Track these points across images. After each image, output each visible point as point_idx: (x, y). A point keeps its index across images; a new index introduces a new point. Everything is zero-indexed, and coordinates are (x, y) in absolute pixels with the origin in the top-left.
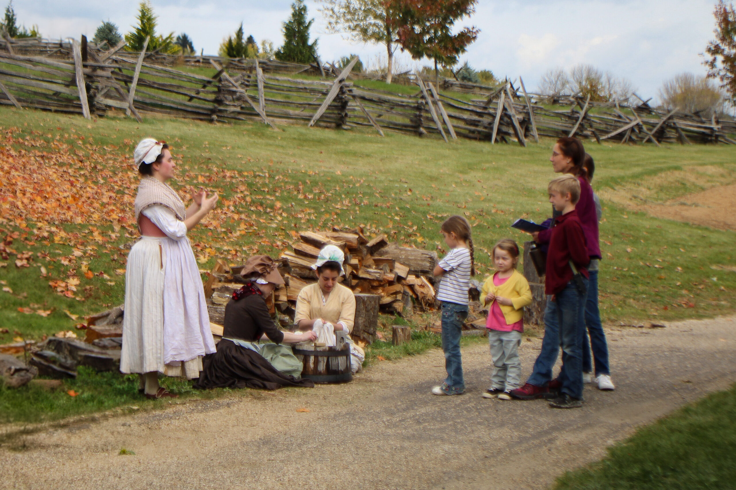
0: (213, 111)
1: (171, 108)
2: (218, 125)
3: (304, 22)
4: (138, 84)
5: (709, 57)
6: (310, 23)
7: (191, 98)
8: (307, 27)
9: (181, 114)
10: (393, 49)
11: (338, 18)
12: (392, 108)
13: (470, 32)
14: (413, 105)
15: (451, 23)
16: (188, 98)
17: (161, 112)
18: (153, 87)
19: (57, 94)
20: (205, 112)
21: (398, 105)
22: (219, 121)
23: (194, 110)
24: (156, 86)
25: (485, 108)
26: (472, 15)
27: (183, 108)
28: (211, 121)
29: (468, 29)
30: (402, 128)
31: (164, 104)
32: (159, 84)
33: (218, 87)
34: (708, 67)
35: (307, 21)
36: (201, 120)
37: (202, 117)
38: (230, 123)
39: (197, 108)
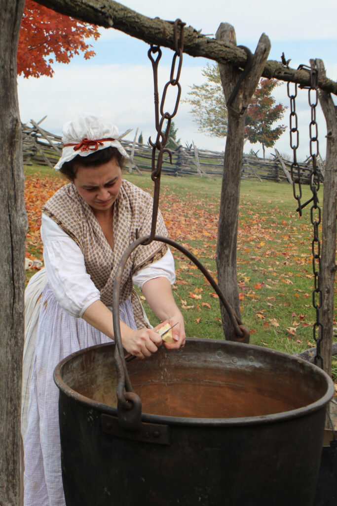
0: (176, 170)
2: (179, 177)
3: (173, 131)
4: (135, 155)
6: (176, 131)
8: (175, 133)
11: (204, 124)
12: (261, 167)
13: (281, 128)
14: (273, 165)
15: (271, 124)
17: (146, 171)
18: (142, 157)
20: (172, 170)
21: (264, 165)
22: (179, 175)
23: (165, 169)
24: (143, 156)
25: (306, 167)
26: (282, 118)
28: (175, 175)
29: (280, 126)
30: (267, 178)
33: (178, 156)
35: (175, 130)
36: (169, 175)
37: (169, 173)
38: (185, 176)
39: (167, 168)
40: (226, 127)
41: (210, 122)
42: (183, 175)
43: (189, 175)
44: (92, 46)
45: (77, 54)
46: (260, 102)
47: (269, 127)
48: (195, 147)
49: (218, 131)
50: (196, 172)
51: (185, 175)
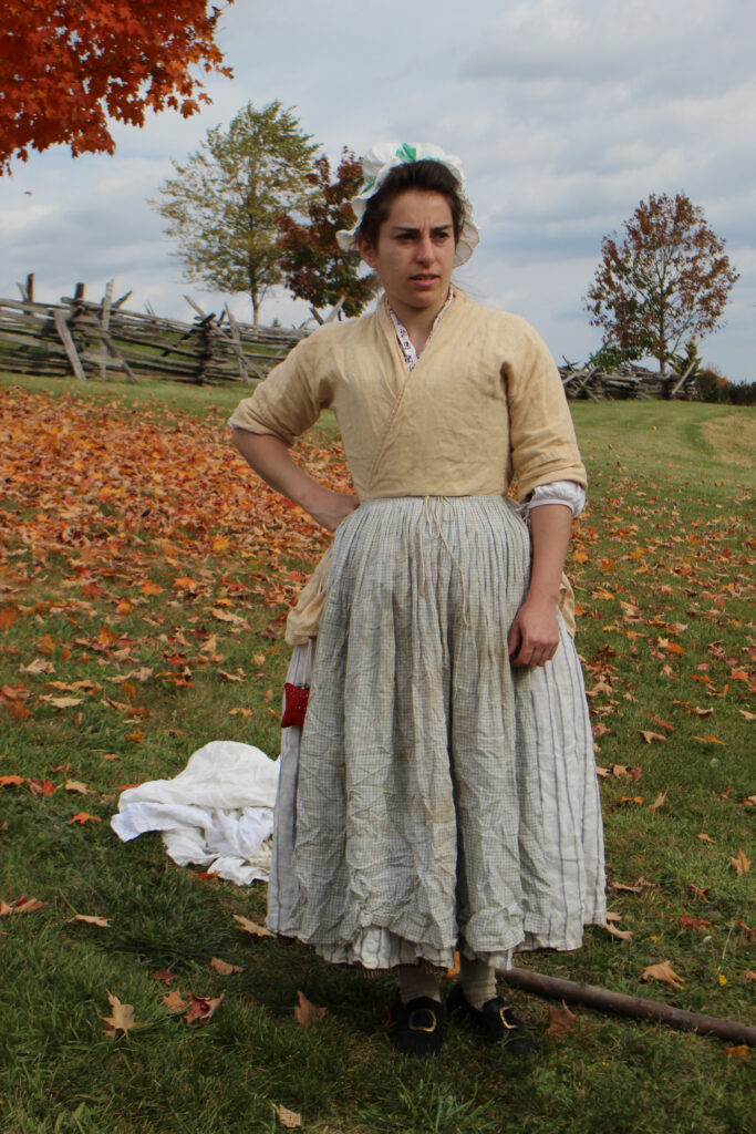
0: (199, 370)
1: (145, 367)
2: (209, 388)
4: (111, 326)
5: (593, 303)
7: (167, 352)
9: (160, 376)
10: (258, 301)
15: (356, 264)
16: (162, 352)
19: (25, 348)
20: (190, 371)
22: (208, 383)
23: (176, 369)
24: (128, 338)
27: (162, 366)
28: (199, 383)
31: (138, 362)
32: (132, 336)
34: (591, 313)
36: (185, 382)
38: (220, 385)
39: (178, 366)
40: (245, 269)
41: (206, 258)
42: (216, 382)
43: (227, 382)
44: (199, 85)
45: (172, 107)
46: (334, 214)
47: (354, 273)
48: (231, 317)
49: (228, 279)
50: (238, 376)
51: (222, 381)
